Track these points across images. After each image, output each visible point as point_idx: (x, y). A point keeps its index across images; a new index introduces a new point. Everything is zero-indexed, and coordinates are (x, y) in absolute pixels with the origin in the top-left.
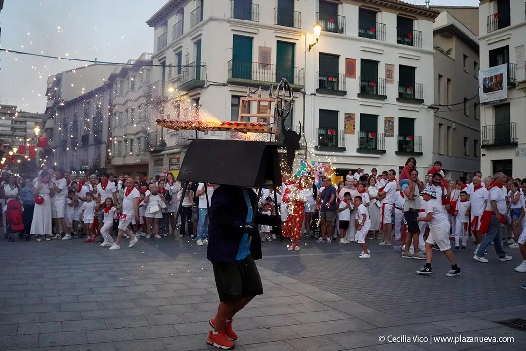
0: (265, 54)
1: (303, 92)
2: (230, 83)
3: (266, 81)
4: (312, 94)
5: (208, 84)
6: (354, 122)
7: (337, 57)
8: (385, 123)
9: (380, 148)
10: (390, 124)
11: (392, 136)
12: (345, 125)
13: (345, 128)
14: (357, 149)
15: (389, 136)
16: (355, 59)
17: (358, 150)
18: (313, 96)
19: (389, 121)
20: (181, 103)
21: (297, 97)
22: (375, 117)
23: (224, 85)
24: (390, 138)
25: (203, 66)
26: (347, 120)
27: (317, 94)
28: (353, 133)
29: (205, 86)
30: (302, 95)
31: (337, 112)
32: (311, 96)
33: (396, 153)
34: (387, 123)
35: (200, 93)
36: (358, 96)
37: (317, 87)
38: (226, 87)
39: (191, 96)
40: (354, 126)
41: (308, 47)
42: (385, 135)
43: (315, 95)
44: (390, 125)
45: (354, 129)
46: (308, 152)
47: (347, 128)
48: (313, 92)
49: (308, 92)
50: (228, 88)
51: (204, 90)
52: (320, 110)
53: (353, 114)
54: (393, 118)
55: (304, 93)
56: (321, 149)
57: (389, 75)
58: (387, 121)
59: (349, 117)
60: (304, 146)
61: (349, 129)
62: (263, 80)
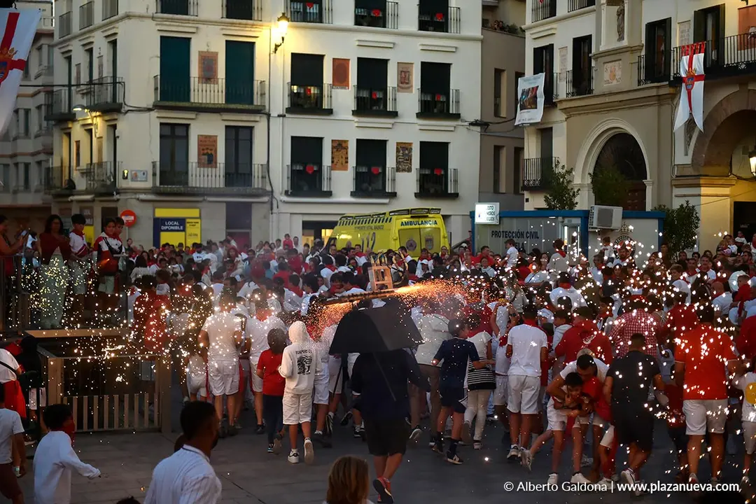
0: (208, 62)
1: (266, 114)
2: (156, 107)
3: (208, 102)
4: (279, 116)
5: (127, 108)
6: (347, 153)
7: (320, 58)
8: (398, 151)
9: (389, 189)
10: (407, 152)
11: (409, 170)
12: (333, 158)
13: (332, 162)
14: (351, 192)
15: (404, 170)
16: (349, 60)
17: (353, 194)
18: (281, 118)
19: (404, 149)
20: (93, 127)
21: (257, 121)
22: (382, 144)
23: (149, 110)
24: (406, 173)
25: (119, 83)
26: (335, 150)
27: (287, 115)
28: (345, 168)
29: (123, 110)
30: (264, 119)
31: (320, 140)
32: (278, 118)
33: (415, 196)
34: (401, 152)
35: (116, 119)
36: (353, 114)
37: (287, 104)
38: (152, 113)
39: (107, 121)
40: (347, 158)
41: (273, 47)
42: (398, 170)
43: (284, 116)
44: (406, 154)
45: (347, 162)
46: (274, 200)
47: (335, 163)
48: (281, 113)
49: (274, 113)
50: (154, 114)
51: (121, 117)
52: (292, 138)
53: (346, 142)
54: (411, 144)
55: (269, 115)
56: (293, 195)
57: (404, 80)
58: (401, 149)
59: (339, 146)
60: (269, 192)
61: (339, 163)
62: (204, 102)
